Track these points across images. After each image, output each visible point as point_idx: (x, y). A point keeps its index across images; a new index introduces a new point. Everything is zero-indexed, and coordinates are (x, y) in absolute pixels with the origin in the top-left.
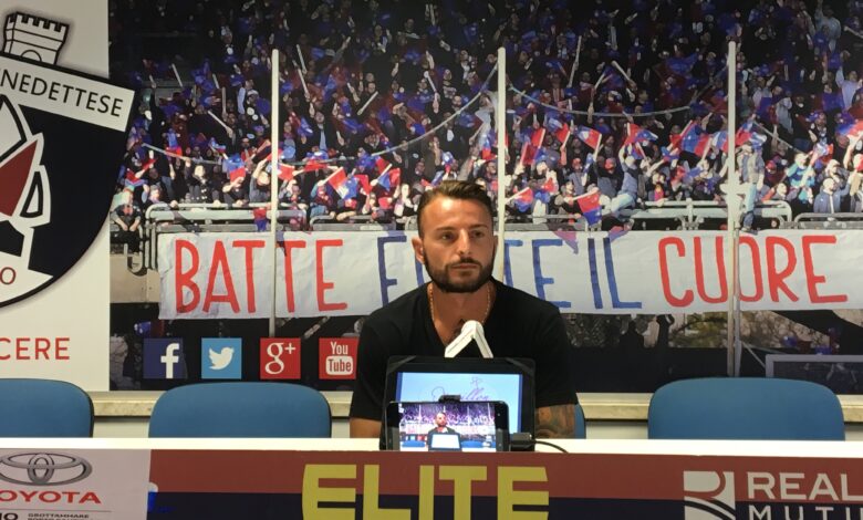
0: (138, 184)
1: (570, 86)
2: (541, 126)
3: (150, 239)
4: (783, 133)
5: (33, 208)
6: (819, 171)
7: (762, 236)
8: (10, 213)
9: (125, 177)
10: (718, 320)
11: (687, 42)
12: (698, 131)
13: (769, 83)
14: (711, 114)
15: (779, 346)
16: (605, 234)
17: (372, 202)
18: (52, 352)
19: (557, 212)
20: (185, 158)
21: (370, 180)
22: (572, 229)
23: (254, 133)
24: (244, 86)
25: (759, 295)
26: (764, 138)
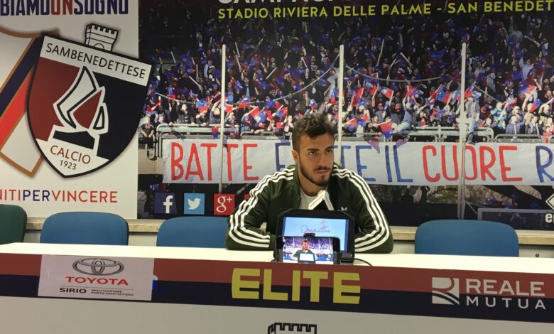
0: (153, 113)
1: (377, 65)
2: (362, 86)
3: (158, 142)
4: (490, 91)
5: (99, 125)
6: (509, 112)
7: (477, 146)
8: (88, 127)
9: (146, 109)
10: (453, 189)
11: (440, 42)
12: (445, 90)
13: (483, 65)
14: (452, 81)
15: (485, 203)
16: (394, 143)
17: (273, 124)
18: (108, 198)
19: (369, 131)
20: (177, 100)
21: (272, 113)
22: (377, 140)
23: (212, 88)
24: (207, 63)
25: (475, 176)
26: (480, 94)
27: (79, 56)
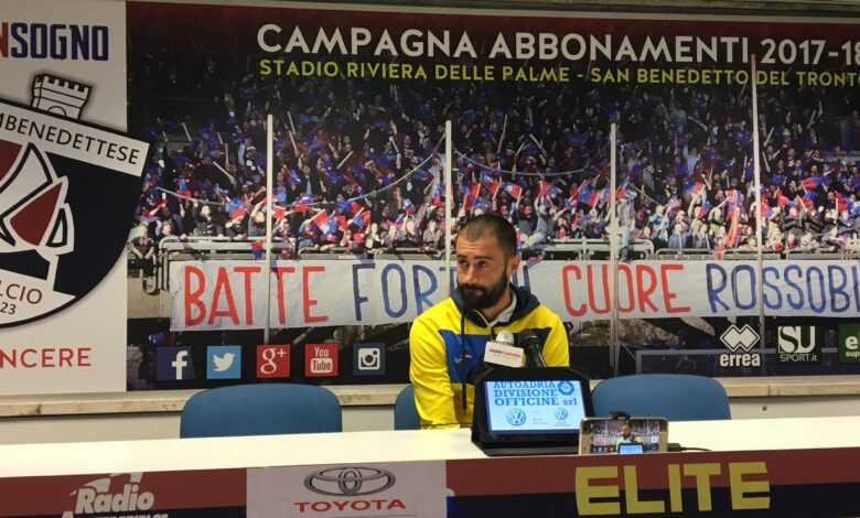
0: (153, 220)
1: (499, 151)
2: (478, 181)
3: (162, 266)
4: (648, 191)
5: (58, 238)
6: (672, 219)
7: (633, 265)
8: (37, 243)
9: (141, 214)
10: (603, 325)
11: (582, 122)
12: (590, 188)
13: (639, 154)
14: (599, 176)
15: (645, 344)
16: (525, 263)
17: (348, 237)
20: (193, 200)
21: (347, 220)
23: (252, 180)
24: (243, 142)
25: (632, 307)
26: (635, 194)
27: (21, 125)
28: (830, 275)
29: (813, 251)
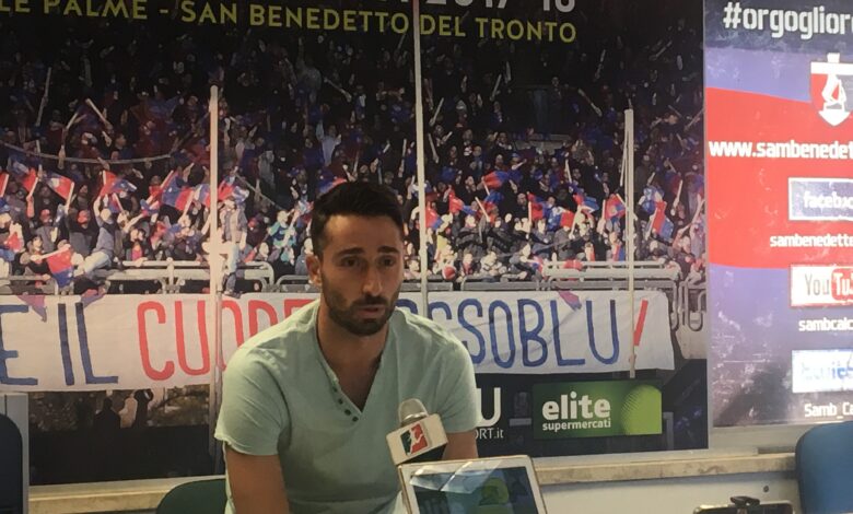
1: (38, 124)
2: (4, 170)
4: (265, 189)
6: (301, 230)
7: (244, 300)
10: (199, 393)
11: (167, 82)
12: (179, 183)
13: (251, 134)
14: (192, 164)
16: (78, 299)
19: (22, 273)
22: (40, 292)
26: (246, 194)
28: (521, 314)
29: (498, 278)
